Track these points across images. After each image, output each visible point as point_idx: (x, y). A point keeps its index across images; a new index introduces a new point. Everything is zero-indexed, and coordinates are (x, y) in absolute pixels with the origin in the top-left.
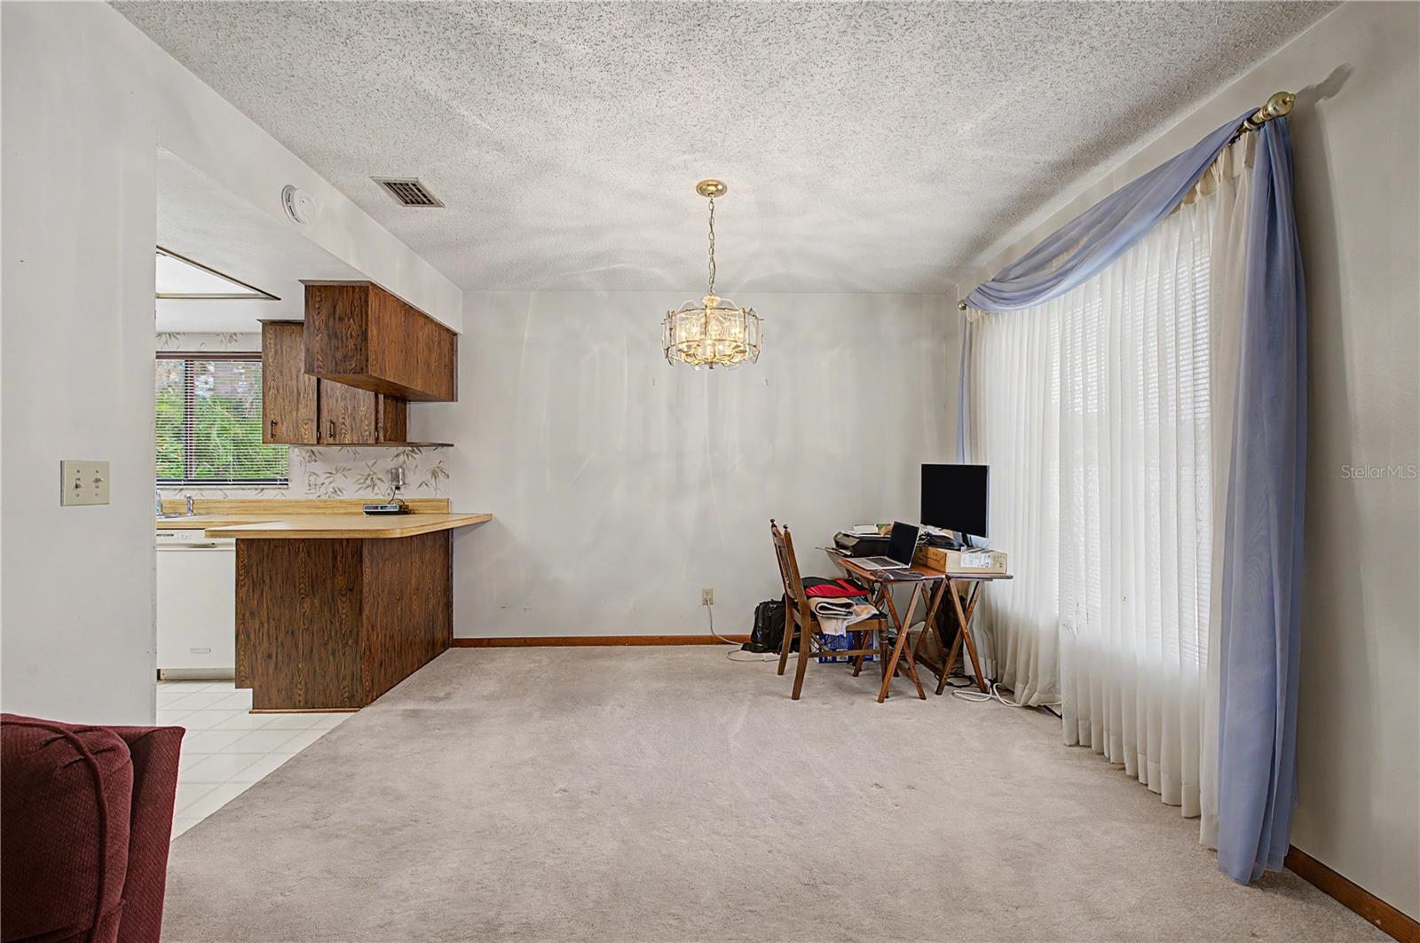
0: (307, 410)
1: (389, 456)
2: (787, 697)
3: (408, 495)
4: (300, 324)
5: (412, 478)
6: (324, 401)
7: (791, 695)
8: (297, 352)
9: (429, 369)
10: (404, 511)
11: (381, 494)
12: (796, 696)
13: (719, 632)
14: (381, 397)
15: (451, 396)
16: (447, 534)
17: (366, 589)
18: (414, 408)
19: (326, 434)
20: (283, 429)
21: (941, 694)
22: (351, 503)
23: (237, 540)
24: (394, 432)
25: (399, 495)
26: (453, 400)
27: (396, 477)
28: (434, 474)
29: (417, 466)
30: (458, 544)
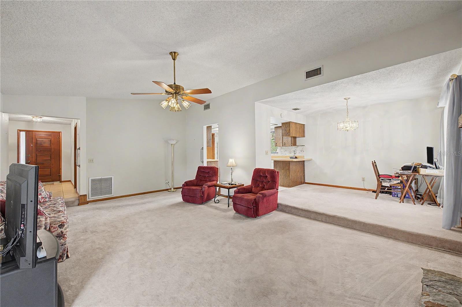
0: (281, 141)
1: (294, 148)
2: (374, 199)
3: (296, 155)
4: (281, 127)
5: (297, 152)
6: (283, 139)
7: (375, 198)
8: (280, 131)
9: (300, 133)
10: (296, 158)
11: (292, 155)
12: (376, 198)
13: (367, 188)
14: (292, 138)
15: (304, 136)
16: (304, 161)
17: (291, 169)
18: (297, 139)
19: (284, 145)
20: (278, 144)
21: (423, 205)
22: (288, 156)
23: (274, 161)
24: (294, 144)
25: (295, 155)
26: (304, 137)
27: (294, 152)
28: (301, 151)
29: (299, 149)
30: (306, 163)
